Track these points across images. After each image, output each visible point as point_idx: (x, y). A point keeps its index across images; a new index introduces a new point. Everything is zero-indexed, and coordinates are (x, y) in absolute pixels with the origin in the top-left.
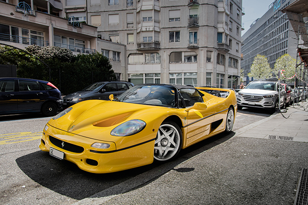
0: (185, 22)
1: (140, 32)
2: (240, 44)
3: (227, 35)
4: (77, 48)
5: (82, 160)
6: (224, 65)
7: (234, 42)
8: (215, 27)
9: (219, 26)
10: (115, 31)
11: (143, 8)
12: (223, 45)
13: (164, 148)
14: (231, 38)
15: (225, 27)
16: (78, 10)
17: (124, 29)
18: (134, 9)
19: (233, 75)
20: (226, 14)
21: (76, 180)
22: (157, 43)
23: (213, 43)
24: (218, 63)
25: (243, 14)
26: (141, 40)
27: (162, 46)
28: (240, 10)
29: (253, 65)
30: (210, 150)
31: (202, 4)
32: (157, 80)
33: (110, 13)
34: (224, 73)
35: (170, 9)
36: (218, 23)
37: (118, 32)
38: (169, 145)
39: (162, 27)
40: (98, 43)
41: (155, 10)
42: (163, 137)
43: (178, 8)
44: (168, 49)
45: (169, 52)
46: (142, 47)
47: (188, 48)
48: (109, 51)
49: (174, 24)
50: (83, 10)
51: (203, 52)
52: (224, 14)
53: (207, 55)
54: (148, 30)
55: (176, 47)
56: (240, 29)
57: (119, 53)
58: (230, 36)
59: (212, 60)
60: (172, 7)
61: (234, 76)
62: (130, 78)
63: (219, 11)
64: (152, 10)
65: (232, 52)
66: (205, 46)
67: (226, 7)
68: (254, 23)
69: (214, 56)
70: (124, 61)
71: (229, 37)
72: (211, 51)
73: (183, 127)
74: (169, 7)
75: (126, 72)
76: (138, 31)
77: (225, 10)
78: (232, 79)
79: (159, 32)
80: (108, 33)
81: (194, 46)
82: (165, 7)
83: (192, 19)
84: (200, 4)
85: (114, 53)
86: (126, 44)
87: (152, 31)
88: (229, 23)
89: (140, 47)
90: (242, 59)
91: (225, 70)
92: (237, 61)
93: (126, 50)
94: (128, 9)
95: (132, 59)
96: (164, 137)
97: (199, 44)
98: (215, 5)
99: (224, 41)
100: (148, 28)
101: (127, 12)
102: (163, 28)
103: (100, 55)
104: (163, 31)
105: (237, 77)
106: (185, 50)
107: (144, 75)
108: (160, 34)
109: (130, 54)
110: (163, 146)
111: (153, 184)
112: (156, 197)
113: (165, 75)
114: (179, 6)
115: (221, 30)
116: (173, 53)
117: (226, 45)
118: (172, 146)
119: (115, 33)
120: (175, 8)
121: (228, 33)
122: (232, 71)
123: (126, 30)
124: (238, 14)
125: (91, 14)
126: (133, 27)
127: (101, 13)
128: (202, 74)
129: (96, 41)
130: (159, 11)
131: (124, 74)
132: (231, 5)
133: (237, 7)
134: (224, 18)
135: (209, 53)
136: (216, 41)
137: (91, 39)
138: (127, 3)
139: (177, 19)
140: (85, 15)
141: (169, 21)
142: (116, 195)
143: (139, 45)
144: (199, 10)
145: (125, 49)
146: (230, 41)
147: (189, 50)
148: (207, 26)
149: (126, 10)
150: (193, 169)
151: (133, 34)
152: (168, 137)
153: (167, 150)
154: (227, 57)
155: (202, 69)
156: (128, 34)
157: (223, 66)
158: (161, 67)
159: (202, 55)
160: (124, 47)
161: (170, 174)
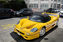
5: (24, 36)
30: (52, 32)
42: (41, 31)
62: (30, 5)
73: (46, 28)
78: (58, 5)
105: (60, 5)
107: (34, 4)
122: (58, 3)
150: (48, 39)
153: (42, 34)
155: (50, 3)
157: (56, 2)
158: (38, 2)
161: (43, 40)
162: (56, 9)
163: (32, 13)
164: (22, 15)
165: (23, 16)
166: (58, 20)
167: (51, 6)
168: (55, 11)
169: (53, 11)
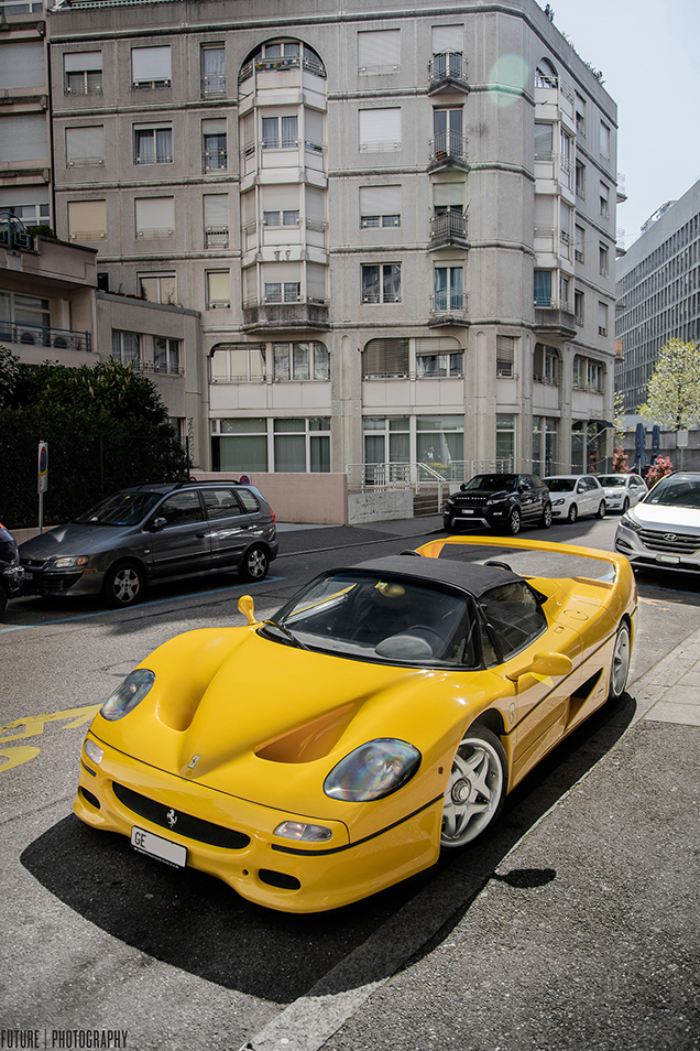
0: (418, 229)
1: (254, 265)
2: (612, 307)
3: (566, 278)
4: (21, 330)
5: (246, 872)
6: (557, 384)
7: (590, 300)
8: (527, 252)
9: (541, 244)
10: (161, 260)
11: (265, 178)
12: (553, 313)
13: (460, 810)
14: (582, 288)
15: (561, 250)
16: (19, 181)
17: (193, 254)
18: (231, 180)
19: (587, 417)
20: (564, 203)
21: (238, 935)
22: (318, 308)
23: (518, 308)
24: (537, 378)
25: (622, 198)
26: (259, 296)
27: (336, 317)
28: (610, 184)
29: (655, 377)
30: (577, 790)
31: (479, 169)
32: (317, 442)
33: (142, 192)
34: (558, 414)
35: (363, 181)
36: (535, 234)
37: (172, 265)
38: (473, 798)
39: (336, 248)
40: (99, 309)
41: (308, 186)
42: (458, 776)
43: (393, 180)
44: (358, 327)
45: (361, 338)
46: (263, 320)
47: (432, 325)
48: (139, 335)
49: (379, 236)
50: (40, 180)
51: (483, 339)
52: (557, 204)
53: (499, 350)
54: (283, 257)
55: (388, 322)
56: (611, 252)
57: (175, 344)
58: (577, 279)
59: (516, 368)
60: (369, 174)
61: (591, 422)
62: (218, 433)
63: (538, 192)
64: (298, 184)
65: (587, 335)
66: (493, 319)
67: (562, 178)
68: (654, 219)
69: (522, 353)
70: (194, 370)
71: (573, 285)
72: (513, 338)
73: (506, 734)
74: (360, 174)
75: (202, 412)
76: (246, 262)
77: (559, 188)
78: (585, 432)
79: (325, 266)
80: (134, 268)
81: (452, 321)
82: (345, 175)
83: (445, 221)
84: (472, 165)
85: (160, 341)
86: (201, 308)
87: (300, 261)
88: (574, 232)
89: (255, 319)
90: (618, 361)
91: (560, 404)
92: (599, 367)
93: (201, 331)
94: (206, 178)
95: (223, 364)
96: (461, 777)
97: (471, 310)
98: (524, 173)
99: (556, 300)
100: (283, 249)
101: (207, 188)
102: (339, 252)
103: (125, 373)
104: (337, 264)
105: (602, 425)
106: (420, 332)
107: (270, 423)
108: (328, 273)
109: (217, 347)
110: (456, 801)
111: (460, 936)
112: (486, 984)
113: (348, 424)
114: (398, 172)
115: (545, 261)
116: (377, 344)
117: (566, 314)
118: (481, 799)
119: (159, 266)
120: (381, 180)
121: (571, 271)
122: (585, 406)
123: (202, 257)
124: (602, 199)
125: (71, 196)
126: (226, 246)
127: (108, 195)
128: (481, 418)
129: (93, 301)
130: (323, 190)
131: (195, 422)
132: (580, 168)
133: (599, 176)
134: (556, 217)
135: (506, 345)
136: (531, 301)
137: (72, 292)
138: (204, 157)
139: (390, 219)
140: (44, 197)
141: (362, 227)
142: (375, 984)
143: (251, 312)
144: (468, 187)
145: (200, 327)
146: (579, 295)
147: (436, 333)
148: (498, 246)
149: (202, 182)
150: (551, 874)
151: (226, 271)
152: (471, 776)
153: (467, 812)
154: (568, 356)
155: (482, 401)
156: (208, 272)
157: (556, 390)
158: (334, 396)
159: (481, 350)
160: (193, 320)
161: (491, 897)
162: (566, 486)
163: (266, 549)
164: (127, 584)
165: (147, 594)
166: (627, 619)
167: (504, 441)
168: (562, 501)
169: (532, 506)
